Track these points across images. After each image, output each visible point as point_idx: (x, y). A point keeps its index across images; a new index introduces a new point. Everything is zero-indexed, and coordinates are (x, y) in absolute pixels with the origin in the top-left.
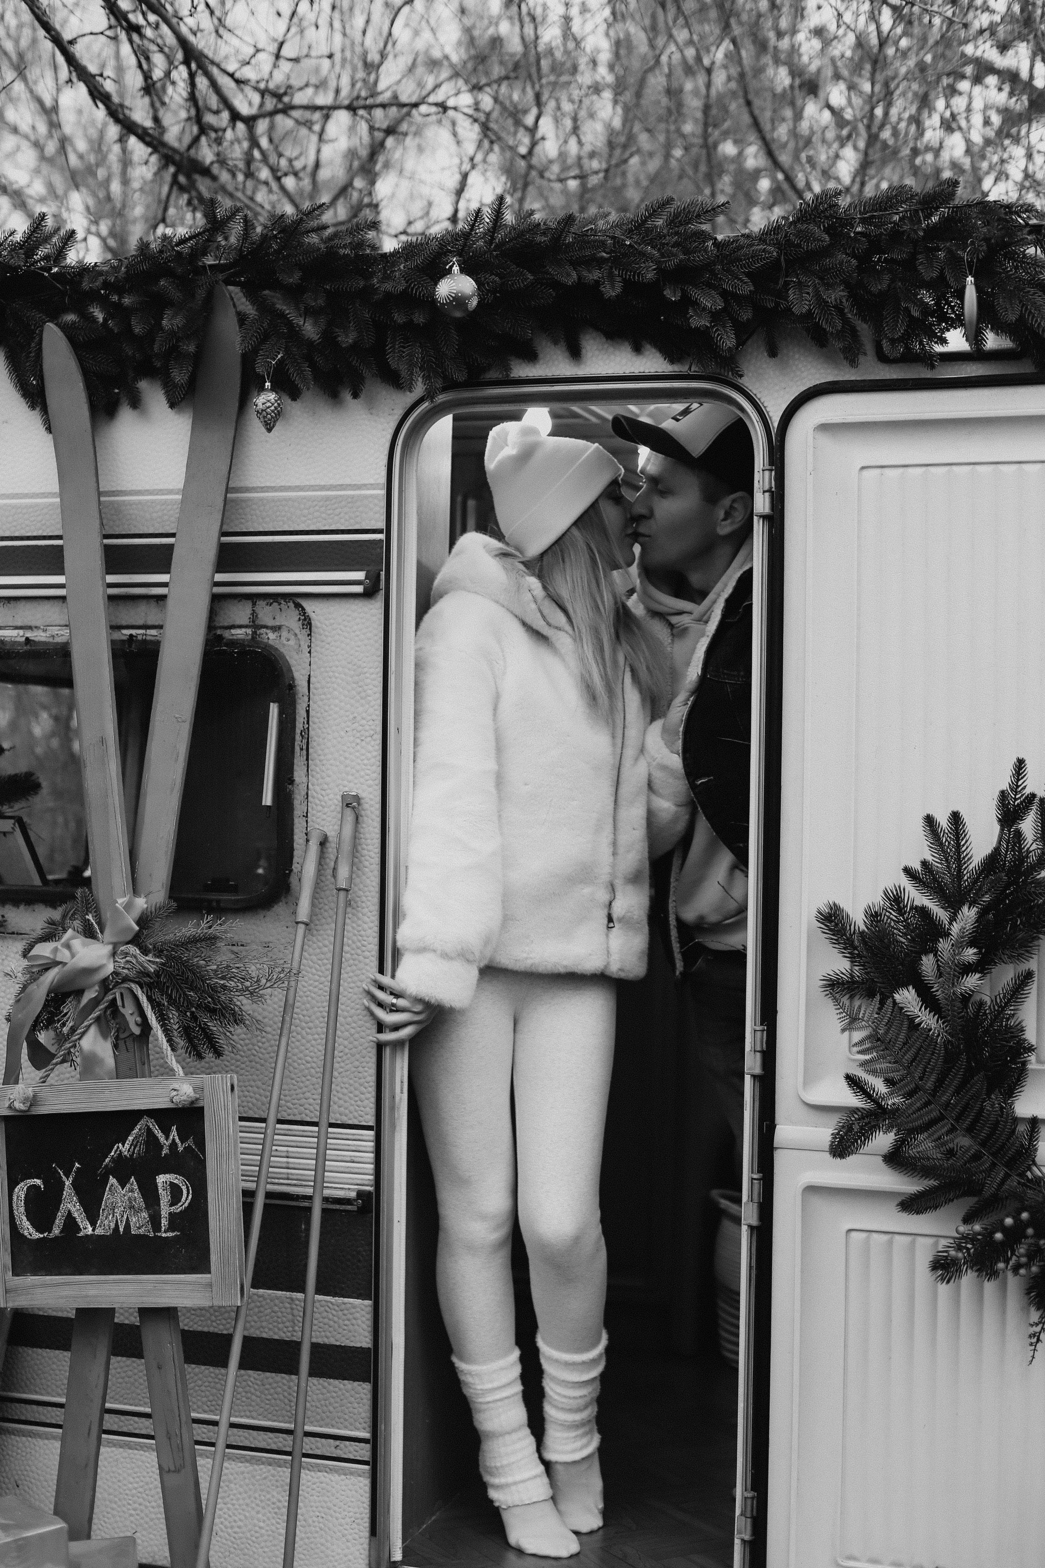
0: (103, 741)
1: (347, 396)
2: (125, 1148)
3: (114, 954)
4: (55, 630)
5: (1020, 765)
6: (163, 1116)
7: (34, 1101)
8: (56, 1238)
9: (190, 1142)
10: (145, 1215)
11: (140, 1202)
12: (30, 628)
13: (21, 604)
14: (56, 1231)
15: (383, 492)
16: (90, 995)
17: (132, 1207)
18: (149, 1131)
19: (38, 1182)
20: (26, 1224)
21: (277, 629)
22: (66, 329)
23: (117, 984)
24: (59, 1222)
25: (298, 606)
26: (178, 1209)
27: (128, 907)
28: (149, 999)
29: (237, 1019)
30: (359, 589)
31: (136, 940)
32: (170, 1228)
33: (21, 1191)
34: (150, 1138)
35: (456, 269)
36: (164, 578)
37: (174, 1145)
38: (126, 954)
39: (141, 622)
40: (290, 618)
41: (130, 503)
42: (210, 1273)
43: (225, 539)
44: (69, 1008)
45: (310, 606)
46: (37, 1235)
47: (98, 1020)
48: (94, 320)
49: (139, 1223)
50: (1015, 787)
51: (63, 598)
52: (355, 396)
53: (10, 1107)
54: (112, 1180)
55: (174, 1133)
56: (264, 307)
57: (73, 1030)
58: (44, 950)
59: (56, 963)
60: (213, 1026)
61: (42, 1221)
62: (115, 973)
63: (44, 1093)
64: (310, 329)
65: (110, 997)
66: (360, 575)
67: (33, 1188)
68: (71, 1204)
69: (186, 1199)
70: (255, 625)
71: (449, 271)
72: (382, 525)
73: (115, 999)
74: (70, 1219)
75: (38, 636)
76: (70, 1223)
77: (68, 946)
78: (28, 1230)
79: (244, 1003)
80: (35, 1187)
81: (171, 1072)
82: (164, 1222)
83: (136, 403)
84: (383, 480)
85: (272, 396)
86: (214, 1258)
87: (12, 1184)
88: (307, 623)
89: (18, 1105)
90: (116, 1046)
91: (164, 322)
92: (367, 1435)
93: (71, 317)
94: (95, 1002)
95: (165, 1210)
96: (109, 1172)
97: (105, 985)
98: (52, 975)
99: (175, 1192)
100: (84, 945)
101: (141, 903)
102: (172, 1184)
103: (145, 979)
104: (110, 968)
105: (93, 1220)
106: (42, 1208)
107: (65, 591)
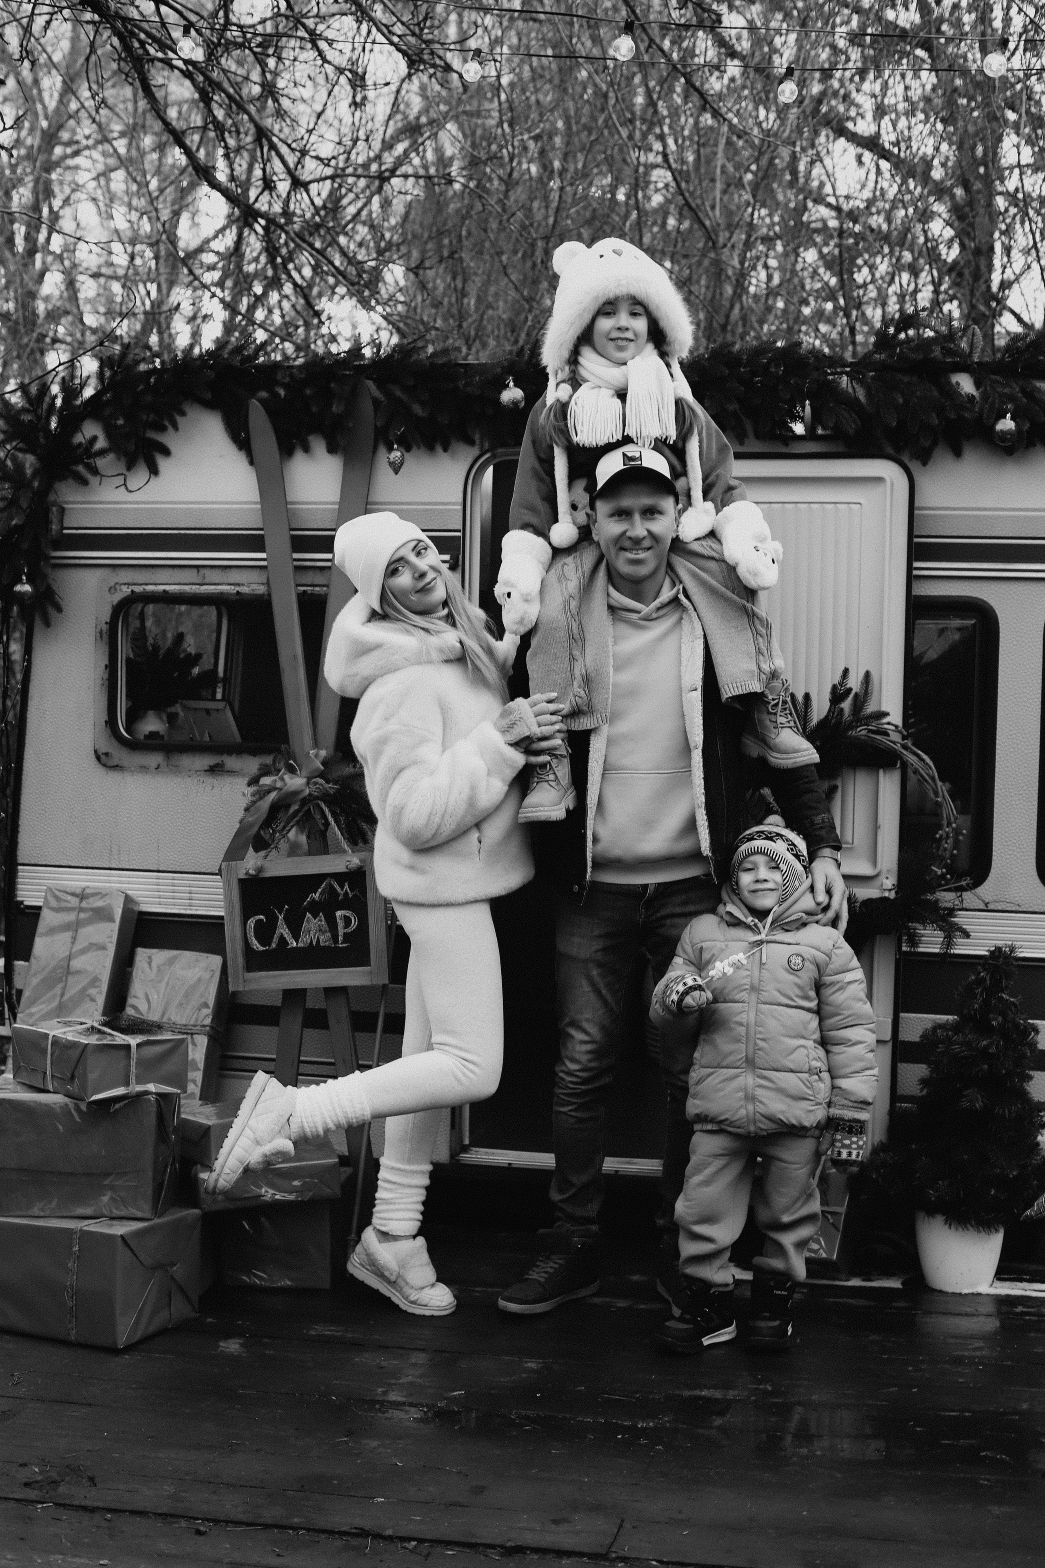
0: (295, 657)
1: (439, 449)
2: (316, 896)
3: (308, 783)
4: (255, 587)
5: (846, 671)
6: (339, 877)
7: (260, 870)
8: (274, 950)
9: (357, 892)
10: (329, 934)
11: (325, 927)
12: (239, 585)
13: (233, 571)
14: (274, 945)
15: (460, 508)
16: (295, 807)
17: (320, 930)
18: (331, 886)
19: (262, 917)
20: (255, 942)
22: (261, 401)
23: (310, 801)
24: (275, 940)
26: (349, 930)
27: (316, 756)
28: (330, 810)
31: (322, 775)
32: (343, 942)
33: (251, 922)
34: (332, 890)
35: (511, 384)
37: (346, 893)
38: (316, 783)
39: (309, 582)
41: (302, 509)
42: (369, 965)
44: (282, 816)
46: (261, 948)
47: (297, 823)
48: (279, 395)
49: (325, 939)
50: (841, 684)
51: (265, 567)
52: (445, 450)
53: (247, 874)
54: (308, 915)
55: (346, 887)
56: (388, 394)
57: (284, 828)
58: (266, 781)
59: (275, 789)
61: (265, 940)
62: (310, 795)
63: (267, 864)
64: (417, 409)
65: (306, 808)
67: (259, 922)
68: (283, 930)
69: (354, 923)
71: (508, 386)
72: (460, 527)
73: (309, 809)
74: (282, 938)
75: (244, 590)
76: (282, 940)
77: (282, 779)
78: (256, 945)
80: (261, 920)
81: (345, 851)
82: (340, 938)
83: (307, 449)
84: (461, 500)
85: (398, 454)
86: (373, 956)
87: (246, 919)
89: (252, 872)
90: (309, 837)
91: (334, 409)
93: (264, 394)
94: (296, 812)
95: (341, 931)
96: (306, 910)
97: (304, 801)
98: (273, 795)
99: (347, 921)
100: (291, 778)
101: (323, 753)
102: (345, 916)
103: (326, 797)
104: (307, 791)
105: (296, 938)
106: (265, 932)
107: (264, 563)
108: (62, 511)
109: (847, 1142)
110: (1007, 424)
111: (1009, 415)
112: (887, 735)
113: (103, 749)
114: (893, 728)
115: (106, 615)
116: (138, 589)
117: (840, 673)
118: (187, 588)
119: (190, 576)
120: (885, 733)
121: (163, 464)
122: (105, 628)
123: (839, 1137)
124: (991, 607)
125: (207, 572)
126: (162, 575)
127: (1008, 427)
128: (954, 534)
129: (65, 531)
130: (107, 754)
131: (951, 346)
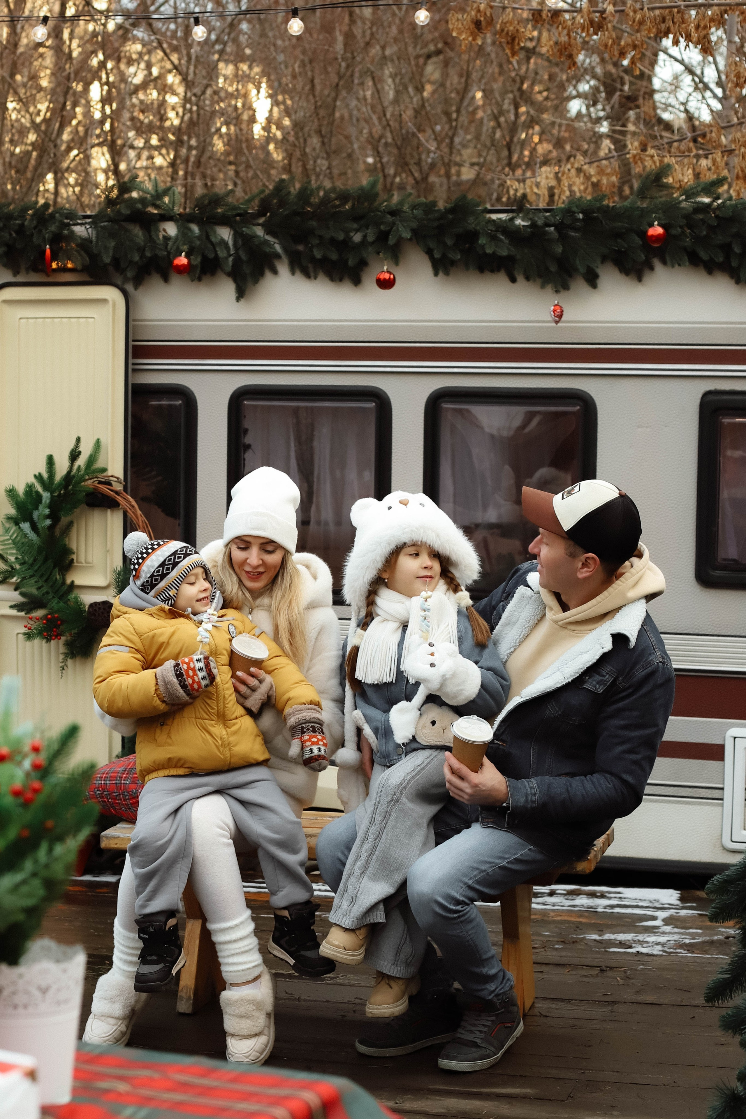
50: (75, 448)
109: (314, 740)
110: (182, 260)
111: (183, 254)
112: (111, 485)
114: (115, 479)
117: (74, 441)
120: (108, 483)
123: (306, 738)
124: (192, 392)
127: (182, 263)
128: (166, 339)
131: (158, 202)
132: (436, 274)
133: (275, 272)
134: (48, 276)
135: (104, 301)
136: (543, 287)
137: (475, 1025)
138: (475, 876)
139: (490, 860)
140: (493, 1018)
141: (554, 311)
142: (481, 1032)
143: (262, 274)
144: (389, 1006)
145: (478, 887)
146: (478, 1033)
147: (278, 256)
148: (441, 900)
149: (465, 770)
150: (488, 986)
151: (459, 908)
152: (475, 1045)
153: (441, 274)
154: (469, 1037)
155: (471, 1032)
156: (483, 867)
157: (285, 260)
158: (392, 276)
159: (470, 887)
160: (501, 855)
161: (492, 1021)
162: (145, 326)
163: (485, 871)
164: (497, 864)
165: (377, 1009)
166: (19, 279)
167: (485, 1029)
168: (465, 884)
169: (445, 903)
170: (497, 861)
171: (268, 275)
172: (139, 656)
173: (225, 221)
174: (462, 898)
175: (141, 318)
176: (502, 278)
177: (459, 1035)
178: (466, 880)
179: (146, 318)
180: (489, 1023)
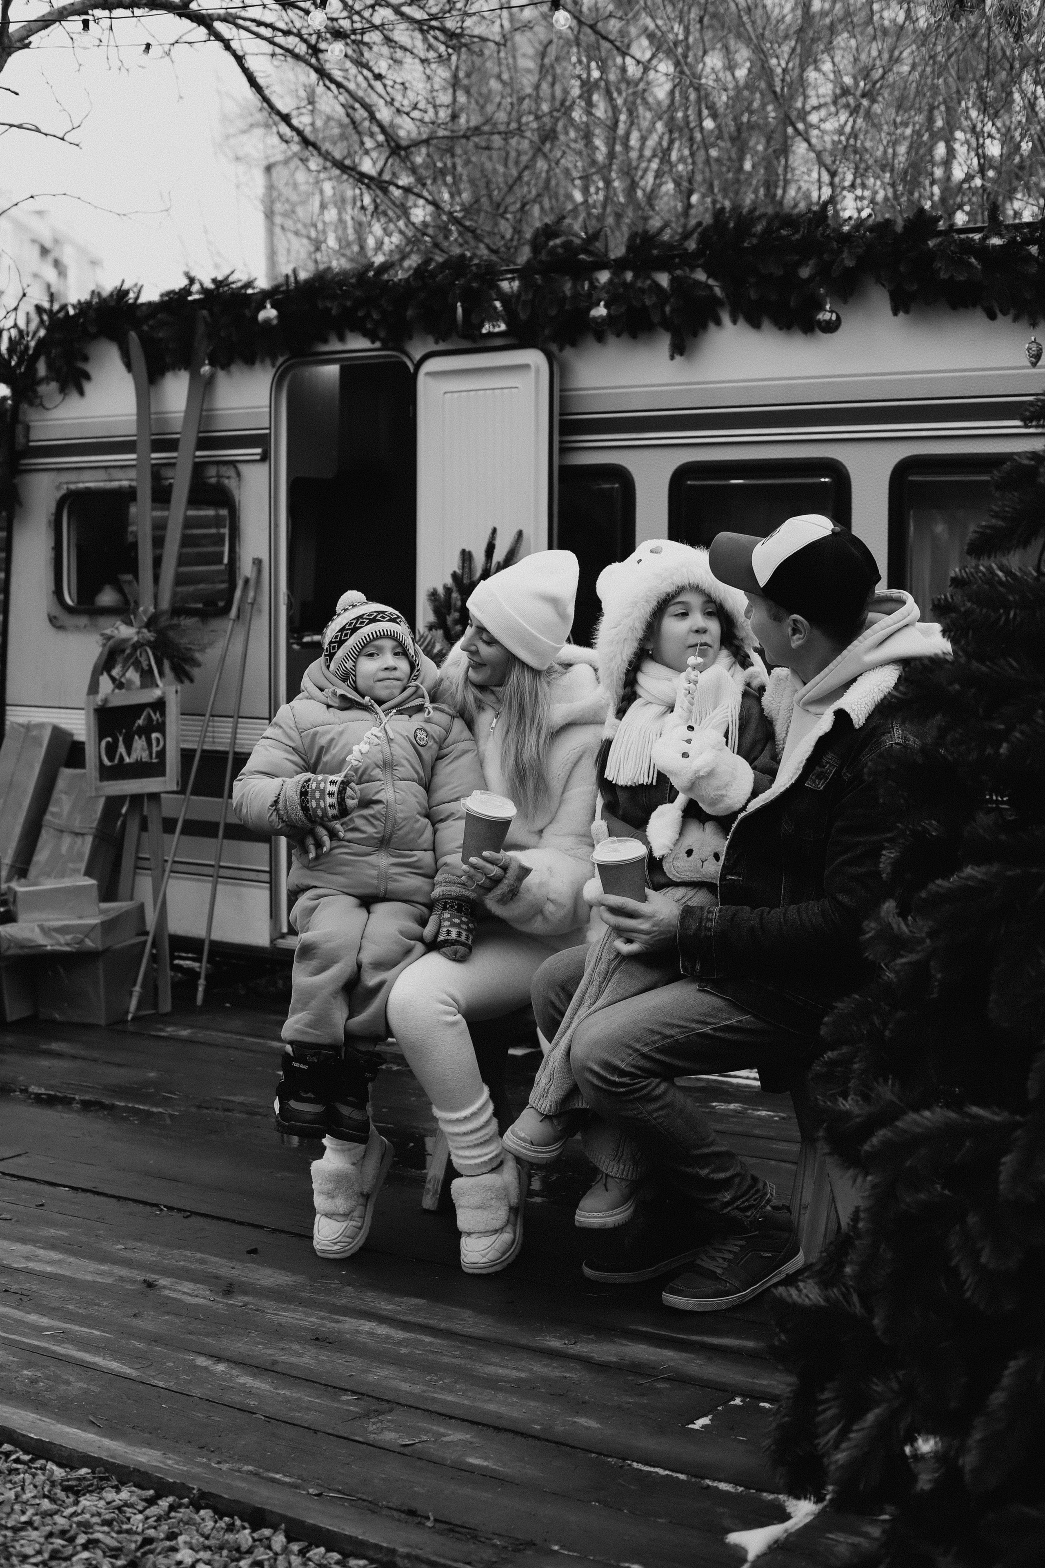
2: (140, 722)
3: (138, 633)
5: (494, 531)
6: (153, 706)
8: (116, 764)
9: (164, 718)
10: (147, 752)
11: (146, 746)
14: (116, 761)
15: (267, 410)
16: (128, 651)
17: (143, 749)
18: (149, 713)
19: (110, 739)
20: (106, 759)
21: (229, 478)
22: (136, 333)
23: (138, 646)
24: (117, 757)
25: (236, 467)
26: (158, 748)
27: (144, 611)
28: (154, 654)
29: (198, 664)
30: (258, 457)
31: (148, 627)
32: (156, 757)
33: (103, 743)
34: (149, 718)
35: (269, 306)
36: (175, 454)
37: (156, 718)
38: (144, 632)
40: (231, 472)
41: (170, 418)
42: (166, 776)
43: (201, 435)
44: (120, 658)
45: (242, 467)
46: (109, 763)
47: (132, 664)
49: (145, 756)
50: (492, 541)
51: (136, 466)
53: (100, 703)
54: (136, 737)
55: (157, 713)
59: (113, 636)
60: (187, 667)
61: (111, 758)
62: (138, 641)
63: (110, 697)
65: (135, 653)
66: (259, 451)
67: (108, 743)
68: (122, 749)
69: (162, 743)
70: (219, 476)
71: (265, 307)
72: (267, 426)
74: (121, 755)
75: (134, 483)
76: (122, 758)
77: (117, 628)
78: (106, 762)
79: (198, 655)
80: (109, 741)
81: (158, 685)
82: (154, 755)
84: (268, 403)
85: (209, 368)
86: (168, 769)
87: (100, 740)
88: (238, 474)
89: (103, 702)
90: (141, 676)
92: (267, 869)
93: (141, 328)
94: (130, 655)
95: (154, 749)
96: (135, 733)
97: (133, 647)
98: (112, 642)
99: (157, 741)
100: (124, 628)
102: (156, 738)
103: (149, 643)
104: (136, 639)
105: (129, 754)
106: (111, 750)
107: (134, 463)
108: (28, 428)
110: (601, 311)
111: (602, 303)
113: (53, 614)
115: (53, 509)
116: (72, 487)
118: (101, 485)
119: (101, 474)
121: (88, 387)
122: (53, 518)
124: (630, 472)
125: (112, 471)
126: (87, 475)
127: (603, 314)
128: (602, 410)
129: (32, 444)
130: (55, 617)
131: (591, 248)
132: (895, 314)
133: (718, 323)
134: (474, 341)
135: (526, 367)
136: (1015, 319)
137: (720, 1251)
138: (654, 1042)
139: (683, 1023)
140: (743, 1243)
141: (1029, 349)
142: (724, 1259)
143: (704, 327)
144: (601, 1214)
145: (658, 1056)
146: (720, 1260)
147: (719, 303)
148: (596, 1068)
149: (631, 903)
150: (719, 1196)
151: (625, 1080)
152: (712, 1275)
153: (901, 314)
154: (709, 1265)
155: (713, 1259)
156: (668, 1032)
157: (728, 308)
158: (834, 317)
159: (644, 1056)
160: (702, 1018)
161: (740, 1246)
162: (579, 396)
163: (672, 1036)
164: (693, 1029)
165: (584, 1217)
166: (441, 347)
167: (730, 1256)
168: (636, 1050)
169: (601, 1071)
170: (694, 1026)
171: (712, 327)
172: (296, 758)
173: (663, 265)
174: (627, 1069)
175: (573, 386)
176: (980, 316)
177: (699, 1262)
178: (638, 1046)
179: (580, 386)
180: (736, 1249)
